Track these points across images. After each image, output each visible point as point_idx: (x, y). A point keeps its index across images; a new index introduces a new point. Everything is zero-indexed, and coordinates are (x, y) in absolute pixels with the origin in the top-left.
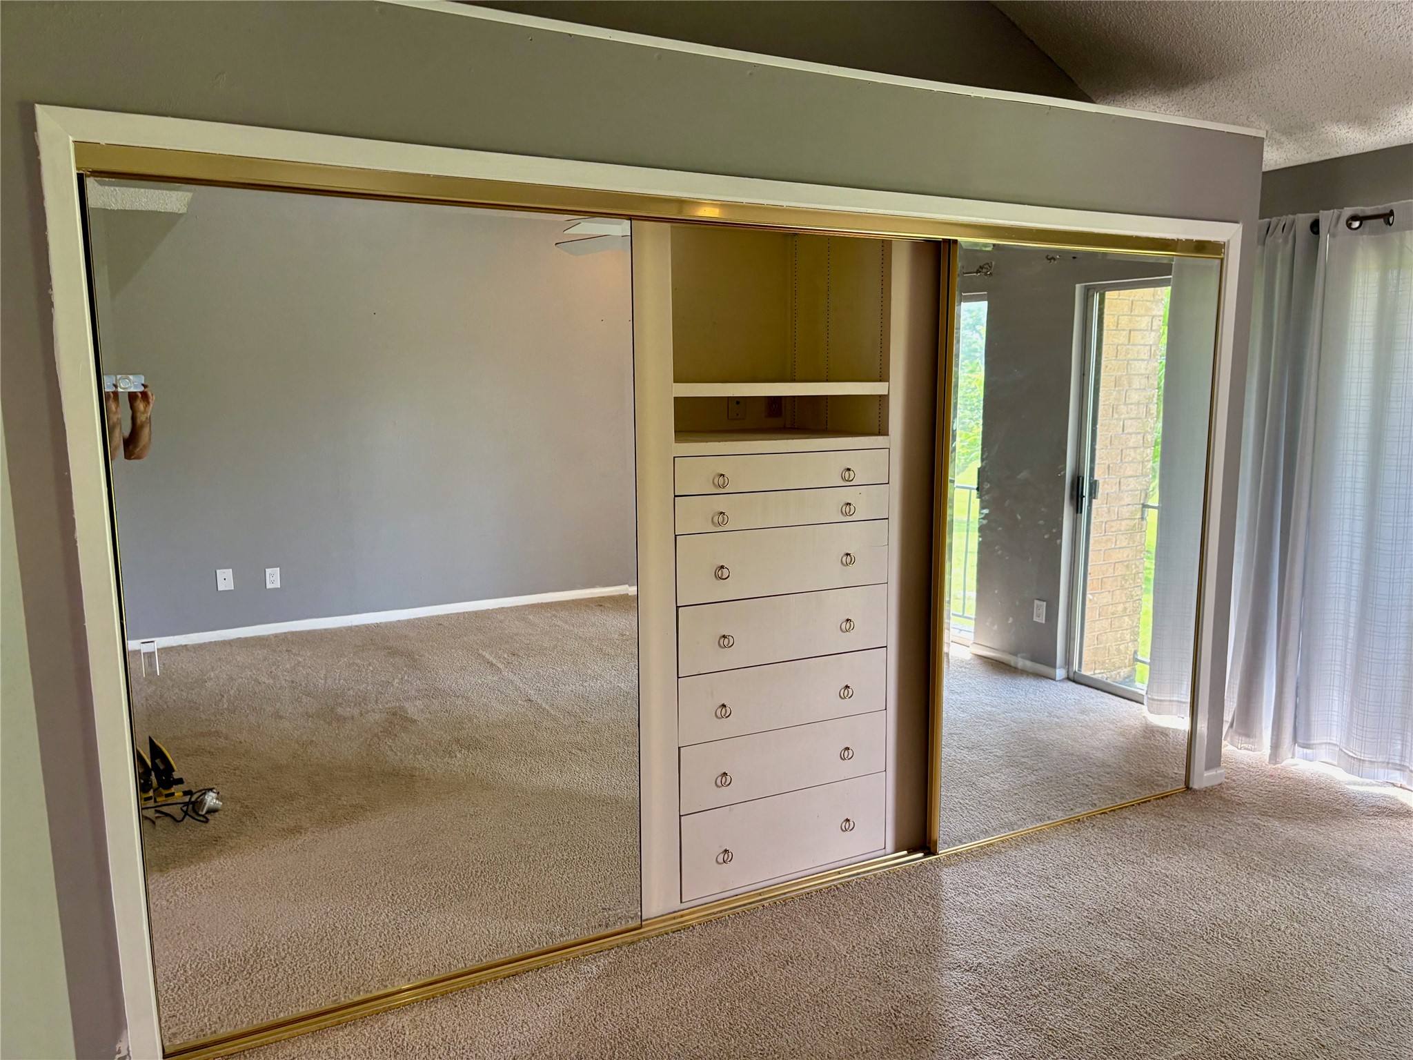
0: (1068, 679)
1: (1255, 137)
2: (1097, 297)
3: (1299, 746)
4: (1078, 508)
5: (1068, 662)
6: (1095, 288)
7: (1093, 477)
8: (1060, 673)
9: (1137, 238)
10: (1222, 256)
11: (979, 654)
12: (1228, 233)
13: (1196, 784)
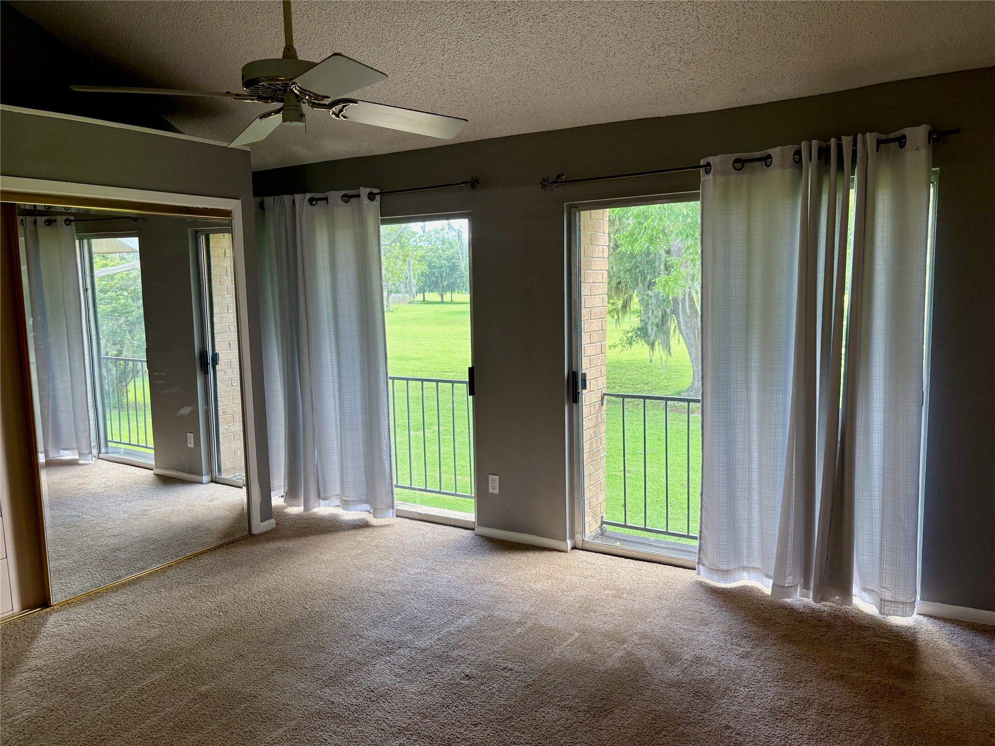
0: (212, 481)
1: (243, 150)
2: (202, 239)
3: (322, 499)
4: (205, 372)
5: (210, 471)
6: (202, 232)
7: (215, 351)
8: (206, 478)
9: (165, 205)
10: (231, 218)
11: (159, 473)
12: (234, 205)
13: (255, 531)
